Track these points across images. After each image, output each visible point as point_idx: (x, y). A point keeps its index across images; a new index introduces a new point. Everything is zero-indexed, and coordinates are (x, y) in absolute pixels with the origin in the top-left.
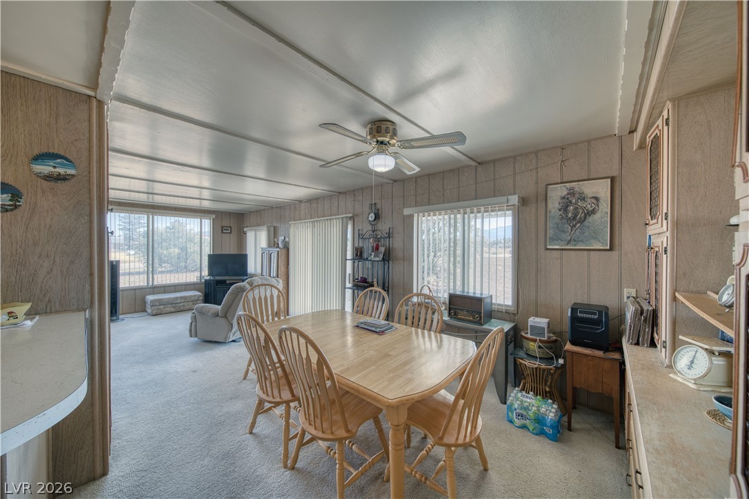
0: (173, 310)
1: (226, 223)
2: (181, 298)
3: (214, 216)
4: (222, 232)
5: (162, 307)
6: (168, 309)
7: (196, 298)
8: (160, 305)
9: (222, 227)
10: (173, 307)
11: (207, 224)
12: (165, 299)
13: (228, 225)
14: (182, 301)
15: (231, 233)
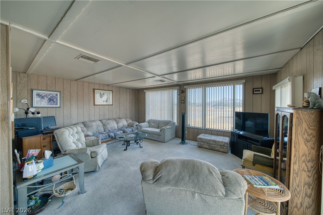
0: (208, 147)
1: (257, 85)
2: (213, 141)
3: (244, 81)
4: (253, 93)
5: (202, 143)
6: (206, 146)
7: (223, 144)
8: (201, 142)
9: (253, 89)
10: (208, 146)
11: (239, 88)
12: (204, 139)
13: (260, 87)
14: (214, 143)
15: (262, 93)
